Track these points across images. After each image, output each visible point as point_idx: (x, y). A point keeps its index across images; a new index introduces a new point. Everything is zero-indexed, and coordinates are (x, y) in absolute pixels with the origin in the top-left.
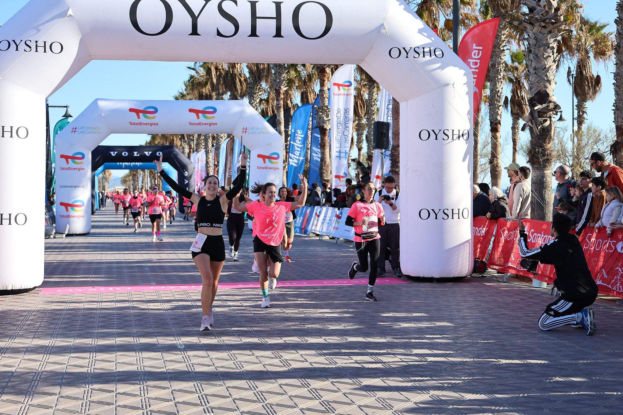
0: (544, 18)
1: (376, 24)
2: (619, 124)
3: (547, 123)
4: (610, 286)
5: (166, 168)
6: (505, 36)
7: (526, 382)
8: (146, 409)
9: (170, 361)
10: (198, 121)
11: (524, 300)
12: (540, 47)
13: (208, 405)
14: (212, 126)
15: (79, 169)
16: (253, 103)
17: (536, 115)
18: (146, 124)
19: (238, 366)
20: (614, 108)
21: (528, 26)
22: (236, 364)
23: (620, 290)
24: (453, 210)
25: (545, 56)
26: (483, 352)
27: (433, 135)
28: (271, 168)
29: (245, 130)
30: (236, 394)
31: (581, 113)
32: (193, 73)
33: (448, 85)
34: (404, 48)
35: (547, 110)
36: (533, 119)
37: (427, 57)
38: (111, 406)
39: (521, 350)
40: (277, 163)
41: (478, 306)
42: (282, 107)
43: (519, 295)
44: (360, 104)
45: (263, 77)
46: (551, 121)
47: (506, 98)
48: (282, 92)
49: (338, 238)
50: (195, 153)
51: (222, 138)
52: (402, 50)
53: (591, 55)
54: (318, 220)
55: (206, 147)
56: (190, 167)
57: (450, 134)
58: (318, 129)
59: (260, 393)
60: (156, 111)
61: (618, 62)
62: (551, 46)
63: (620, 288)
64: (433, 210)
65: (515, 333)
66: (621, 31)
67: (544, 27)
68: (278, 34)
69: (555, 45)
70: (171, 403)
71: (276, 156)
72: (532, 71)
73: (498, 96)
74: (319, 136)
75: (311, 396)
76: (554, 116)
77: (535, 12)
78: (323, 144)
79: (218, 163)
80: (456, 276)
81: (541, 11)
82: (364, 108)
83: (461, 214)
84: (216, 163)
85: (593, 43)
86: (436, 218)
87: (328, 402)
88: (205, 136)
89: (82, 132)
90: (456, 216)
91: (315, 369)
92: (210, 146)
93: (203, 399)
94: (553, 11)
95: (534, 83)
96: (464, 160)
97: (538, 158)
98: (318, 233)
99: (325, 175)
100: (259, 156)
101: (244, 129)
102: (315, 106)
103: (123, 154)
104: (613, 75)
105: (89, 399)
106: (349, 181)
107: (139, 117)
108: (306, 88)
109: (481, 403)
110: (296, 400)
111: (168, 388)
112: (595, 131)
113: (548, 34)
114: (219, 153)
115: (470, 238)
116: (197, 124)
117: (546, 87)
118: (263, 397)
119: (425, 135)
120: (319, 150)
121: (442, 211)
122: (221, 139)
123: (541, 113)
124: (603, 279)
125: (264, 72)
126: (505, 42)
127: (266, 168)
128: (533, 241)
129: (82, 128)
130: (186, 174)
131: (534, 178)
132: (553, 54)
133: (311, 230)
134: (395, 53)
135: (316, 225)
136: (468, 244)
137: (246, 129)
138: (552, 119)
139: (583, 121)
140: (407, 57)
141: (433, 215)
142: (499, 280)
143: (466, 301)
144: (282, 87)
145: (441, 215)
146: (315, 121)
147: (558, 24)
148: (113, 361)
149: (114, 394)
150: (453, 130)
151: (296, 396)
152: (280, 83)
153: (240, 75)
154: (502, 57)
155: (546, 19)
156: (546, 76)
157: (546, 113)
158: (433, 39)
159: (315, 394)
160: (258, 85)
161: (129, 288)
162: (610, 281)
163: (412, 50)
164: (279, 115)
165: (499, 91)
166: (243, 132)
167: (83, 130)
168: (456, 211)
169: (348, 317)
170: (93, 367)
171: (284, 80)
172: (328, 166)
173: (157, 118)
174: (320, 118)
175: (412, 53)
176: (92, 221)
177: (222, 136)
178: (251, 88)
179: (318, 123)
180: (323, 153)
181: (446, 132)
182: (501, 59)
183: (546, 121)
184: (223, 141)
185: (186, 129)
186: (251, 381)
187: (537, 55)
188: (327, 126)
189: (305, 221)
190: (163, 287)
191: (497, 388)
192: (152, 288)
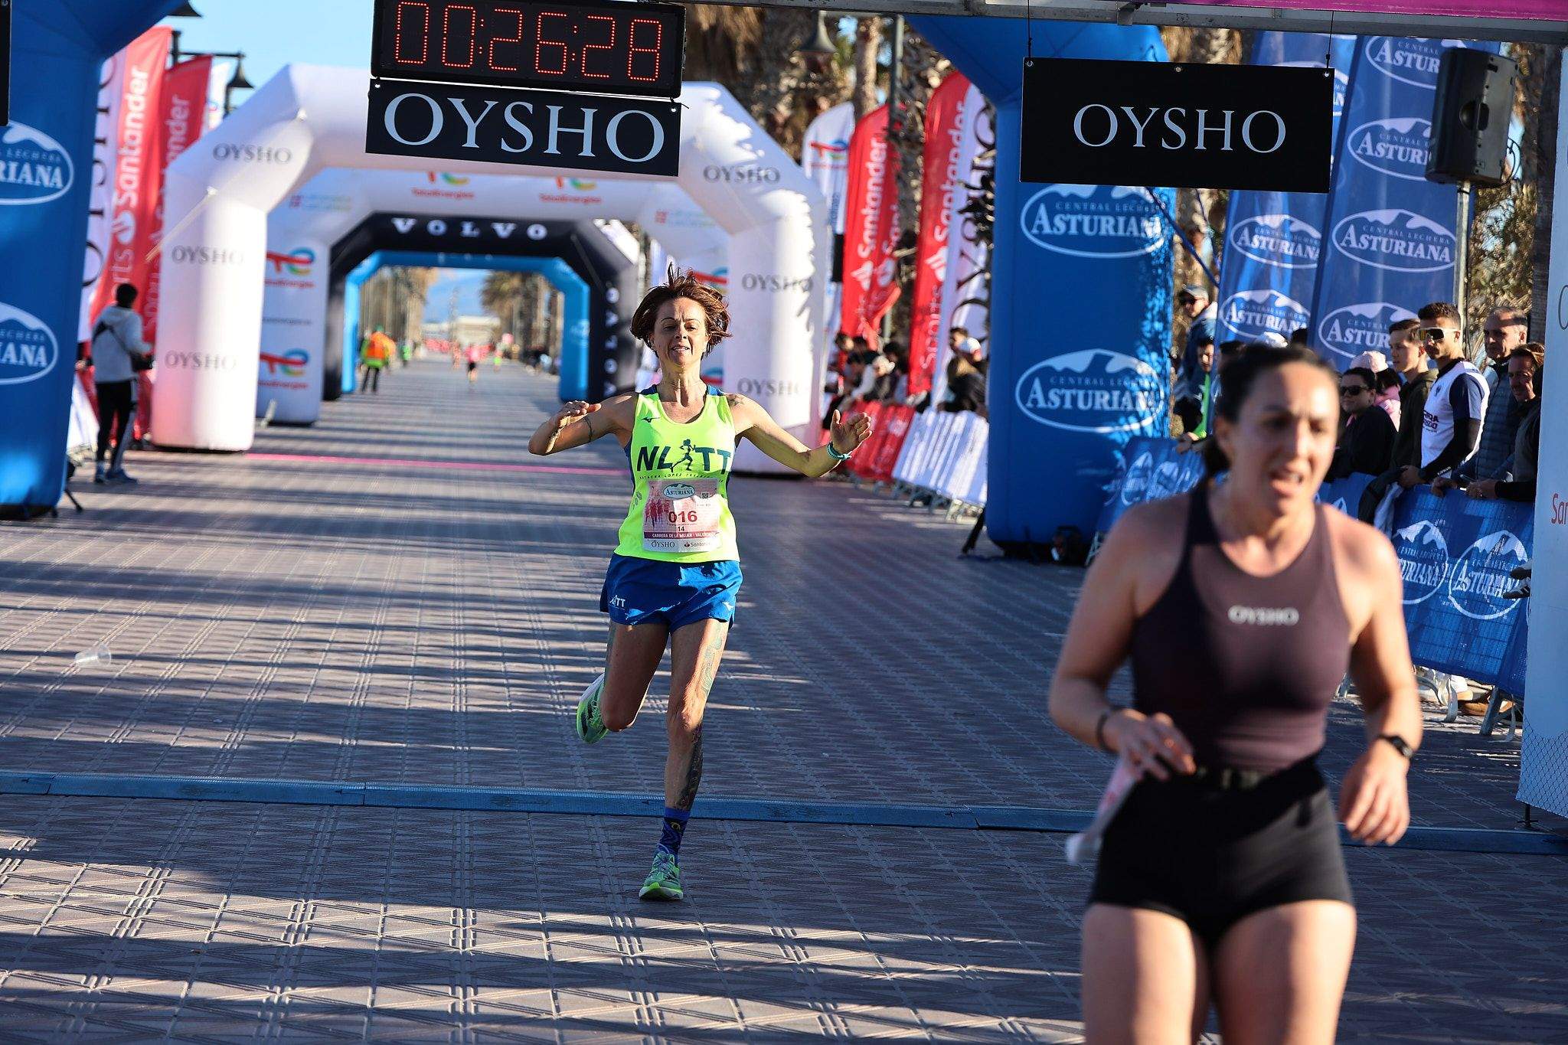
14: (590, 204)
15: (304, 285)
18: (448, 194)
27: (759, 284)
29: (662, 217)
34: (724, 169)
37: (754, 178)
56: (625, 275)
57: (781, 283)
64: (755, 381)
83: (793, 389)
89: (313, 207)
96: (801, 315)
101: (658, 213)
103: (432, 226)
107: (433, 179)
116: (557, 199)
119: (750, 282)
121: (766, 383)
129: (313, 197)
130: (614, 295)
134: (712, 174)
136: (803, 427)
140: (727, 180)
141: (754, 387)
145: (764, 388)
150: (786, 277)
152: (779, 96)
163: (734, 169)
166: (657, 220)
167: (313, 202)
175: (733, 176)
181: (776, 279)
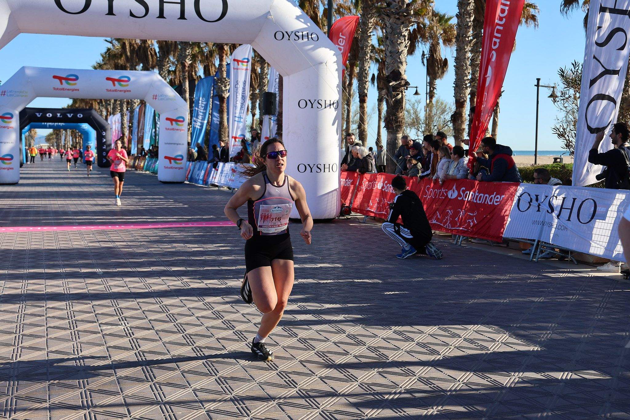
0: (398, 11)
1: (263, 12)
2: (458, 98)
3: (400, 96)
4: (442, 225)
5: (86, 128)
6: (371, 24)
7: (371, 294)
8: (72, 319)
9: (91, 283)
10: (113, 88)
11: (377, 236)
12: (395, 35)
13: (122, 316)
14: (127, 93)
15: (8, 128)
16: (162, 74)
17: (391, 89)
18: (68, 90)
19: (147, 287)
20: (454, 86)
21: (386, 18)
22: (146, 285)
23: (449, 227)
24: (324, 165)
25: (398, 42)
26: (341, 274)
27: (309, 104)
28: (177, 130)
30: (145, 307)
31: (432, 89)
32: (110, 46)
33: (322, 63)
34: (287, 32)
35: (399, 86)
36: (389, 93)
37: (305, 40)
38: (42, 317)
39: (371, 273)
40: (183, 125)
41: (341, 240)
42: (187, 78)
43: (373, 232)
44: (254, 77)
45: (171, 52)
46: (402, 94)
47: (373, 75)
48: (187, 65)
49: (234, 189)
50: (112, 115)
51: (135, 103)
52: (285, 34)
53: (441, 41)
54: (216, 174)
55: (121, 110)
56: (106, 127)
57: (323, 103)
58: (217, 97)
59: (164, 306)
60: (77, 78)
61: (458, 49)
62: (403, 34)
63: (449, 226)
64: (309, 165)
65: (367, 260)
66: (460, 24)
67: (398, 19)
68: (182, 16)
69: (406, 34)
70: (91, 314)
71: (182, 119)
72: (388, 54)
73: (365, 73)
74: (218, 103)
75: (205, 307)
76: (405, 91)
77: (391, 6)
78: (221, 110)
79: (132, 124)
80: (326, 218)
81: (396, 5)
82: (257, 80)
83: (331, 168)
84: (130, 125)
85: (442, 32)
86: (311, 172)
87: (218, 312)
88: (121, 101)
89: (11, 95)
90: (327, 170)
91: (209, 289)
92: (125, 109)
93: (118, 311)
94: (405, 6)
95: (390, 64)
96: (333, 124)
97: (392, 124)
98: (217, 184)
99: (223, 136)
100: (167, 119)
101: (154, 96)
102: (215, 78)
103: (48, 115)
104: (454, 58)
105: (23, 312)
106: (244, 141)
107: (62, 83)
108: (208, 62)
109: (335, 310)
110: (193, 311)
111: (90, 304)
112: (442, 104)
113: (401, 25)
115: (338, 187)
116: (113, 91)
117: (399, 67)
118: (167, 309)
119: (303, 104)
120: (218, 115)
121: (316, 166)
122: (134, 104)
123: (395, 88)
124: (437, 219)
125: (171, 47)
126: (371, 29)
127: (173, 129)
128: (386, 191)
129: (11, 92)
130: (104, 134)
131: (389, 140)
132: (405, 41)
133: (211, 182)
134: (279, 36)
135: (215, 178)
136: (336, 192)
137: (156, 96)
138: (403, 93)
139: (433, 95)
140: (289, 40)
141: (308, 169)
142: (360, 221)
143: (332, 238)
144: (187, 61)
145: (315, 169)
146: (215, 91)
147: (409, 17)
148: (43, 284)
149: (45, 308)
150: (325, 101)
151: (193, 308)
152: (186, 57)
153: (151, 49)
154: (369, 41)
155: (400, 12)
156: (400, 59)
157: (399, 88)
158: (309, 24)
159: (209, 306)
160: (166, 59)
161: (55, 228)
162: (442, 220)
163: (293, 33)
164: (185, 85)
165: (366, 69)
166: (153, 98)
167: (11, 93)
168: (327, 166)
169: (238, 250)
170: (26, 288)
171: (189, 55)
172: (225, 129)
173: (79, 84)
174: (219, 88)
175: (293, 36)
176: (21, 174)
177: (135, 101)
178: (160, 61)
179: (217, 92)
180: (222, 118)
181: (320, 102)
182: (368, 43)
183: (399, 94)
184: (136, 105)
185: (105, 95)
186: (158, 298)
187: (392, 41)
188: (226, 95)
189: (206, 174)
190: (84, 227)
191: (349, 300)
192: (75, 227)
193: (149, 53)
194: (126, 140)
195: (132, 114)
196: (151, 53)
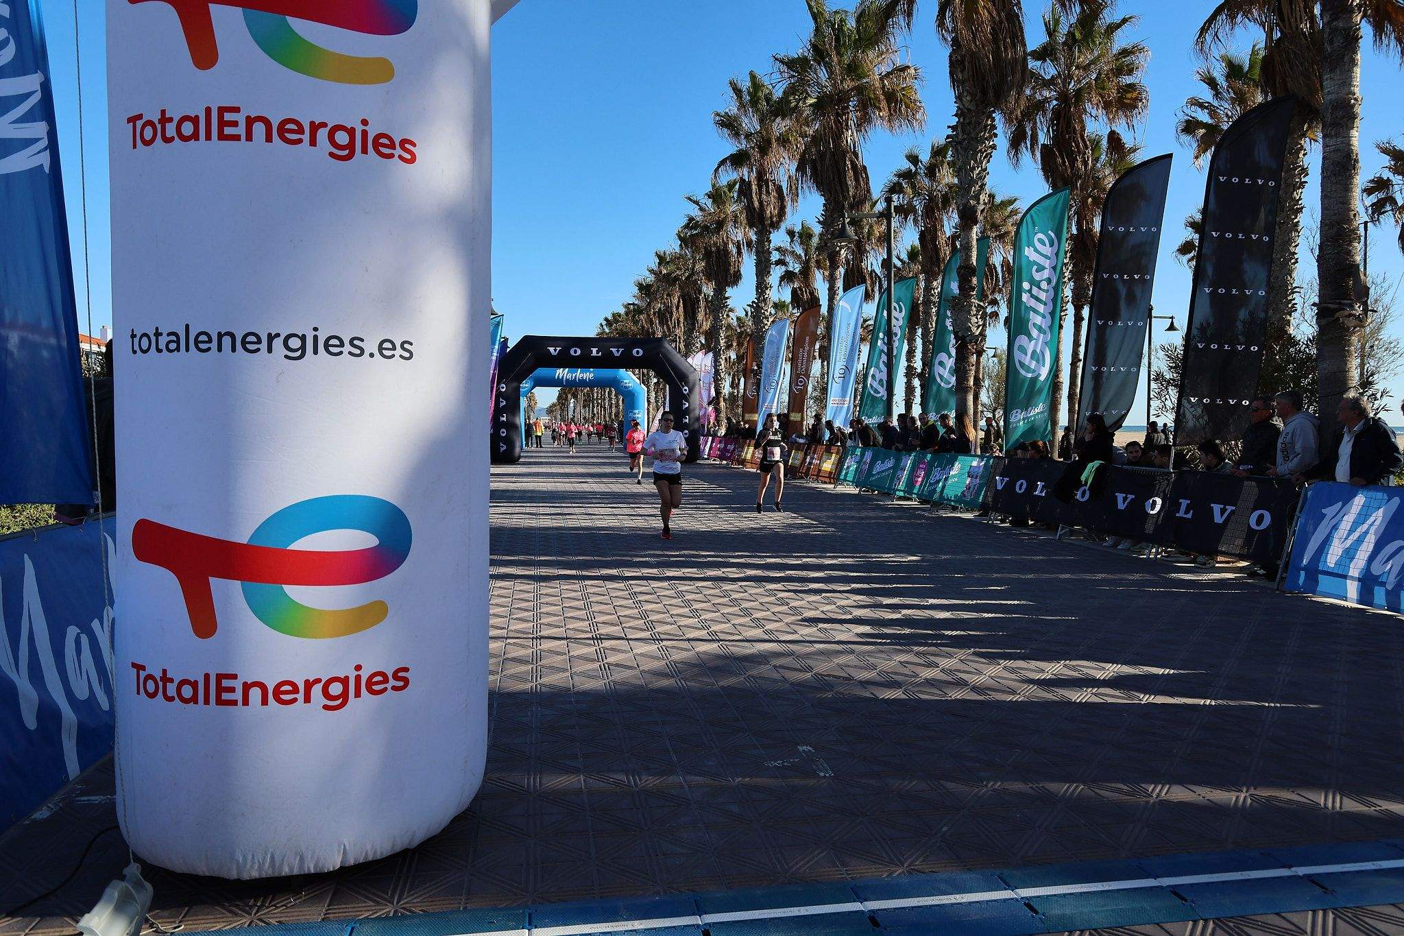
51: (767, 318)
56: (691, 378)
79: (759, 367)
103: (572, 350)
114: (763, 348)
122: (766, 322)
130: (685, 389)
184: (769, 323)
193: (848, 163)
194: (722, 404)
195: (760, 343)
196: (852, 162)
